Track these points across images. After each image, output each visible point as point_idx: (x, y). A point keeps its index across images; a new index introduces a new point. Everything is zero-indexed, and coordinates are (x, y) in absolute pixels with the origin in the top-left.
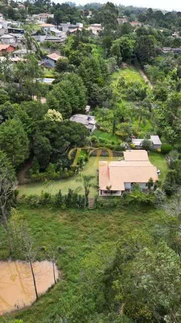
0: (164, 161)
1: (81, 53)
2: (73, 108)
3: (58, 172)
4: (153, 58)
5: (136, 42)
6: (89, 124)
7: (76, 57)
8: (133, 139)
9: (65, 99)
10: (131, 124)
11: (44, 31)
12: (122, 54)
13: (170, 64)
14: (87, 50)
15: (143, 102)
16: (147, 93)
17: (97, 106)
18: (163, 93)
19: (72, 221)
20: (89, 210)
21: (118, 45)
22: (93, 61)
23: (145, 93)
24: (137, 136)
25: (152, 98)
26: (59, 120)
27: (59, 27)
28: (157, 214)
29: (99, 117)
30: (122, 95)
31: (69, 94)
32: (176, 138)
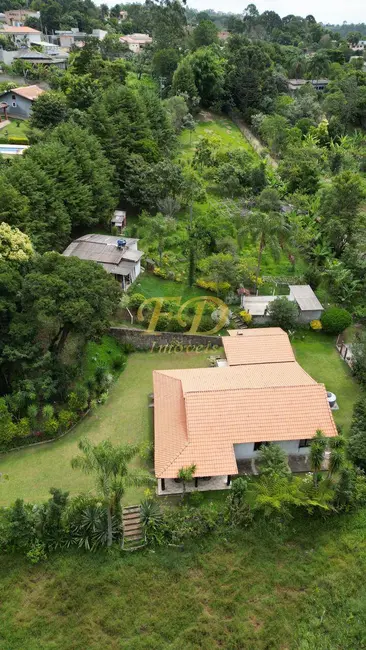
0: (334, 356)
1: (96, 81)
2: (74, 219)
3: (24, 421)
4: (270, 100)
5: (230, 63)
6: (123, 260)
7: (83, 90)
8: (245, 298)
9: (47, 193)
10: (237, 258)
11: (16, 44)
12: (199, 90)
13: (310, 112)
14: (113, 76)
15: (259, 198)
16: (267, 177)
17: (144, 212)
18: (308, 175)
19: (62, 613)
20: (123, 554)
21: (189, 68)
22: (126, 96)
23: (263, 176)
24: (254, 290)
25: (280, 188)
26: (21, 255)
27: (53, 37)
28: (346, 548)
29: (150, 241)
30: (207, 184)
31: (61, 180)
32: (357, 289)
